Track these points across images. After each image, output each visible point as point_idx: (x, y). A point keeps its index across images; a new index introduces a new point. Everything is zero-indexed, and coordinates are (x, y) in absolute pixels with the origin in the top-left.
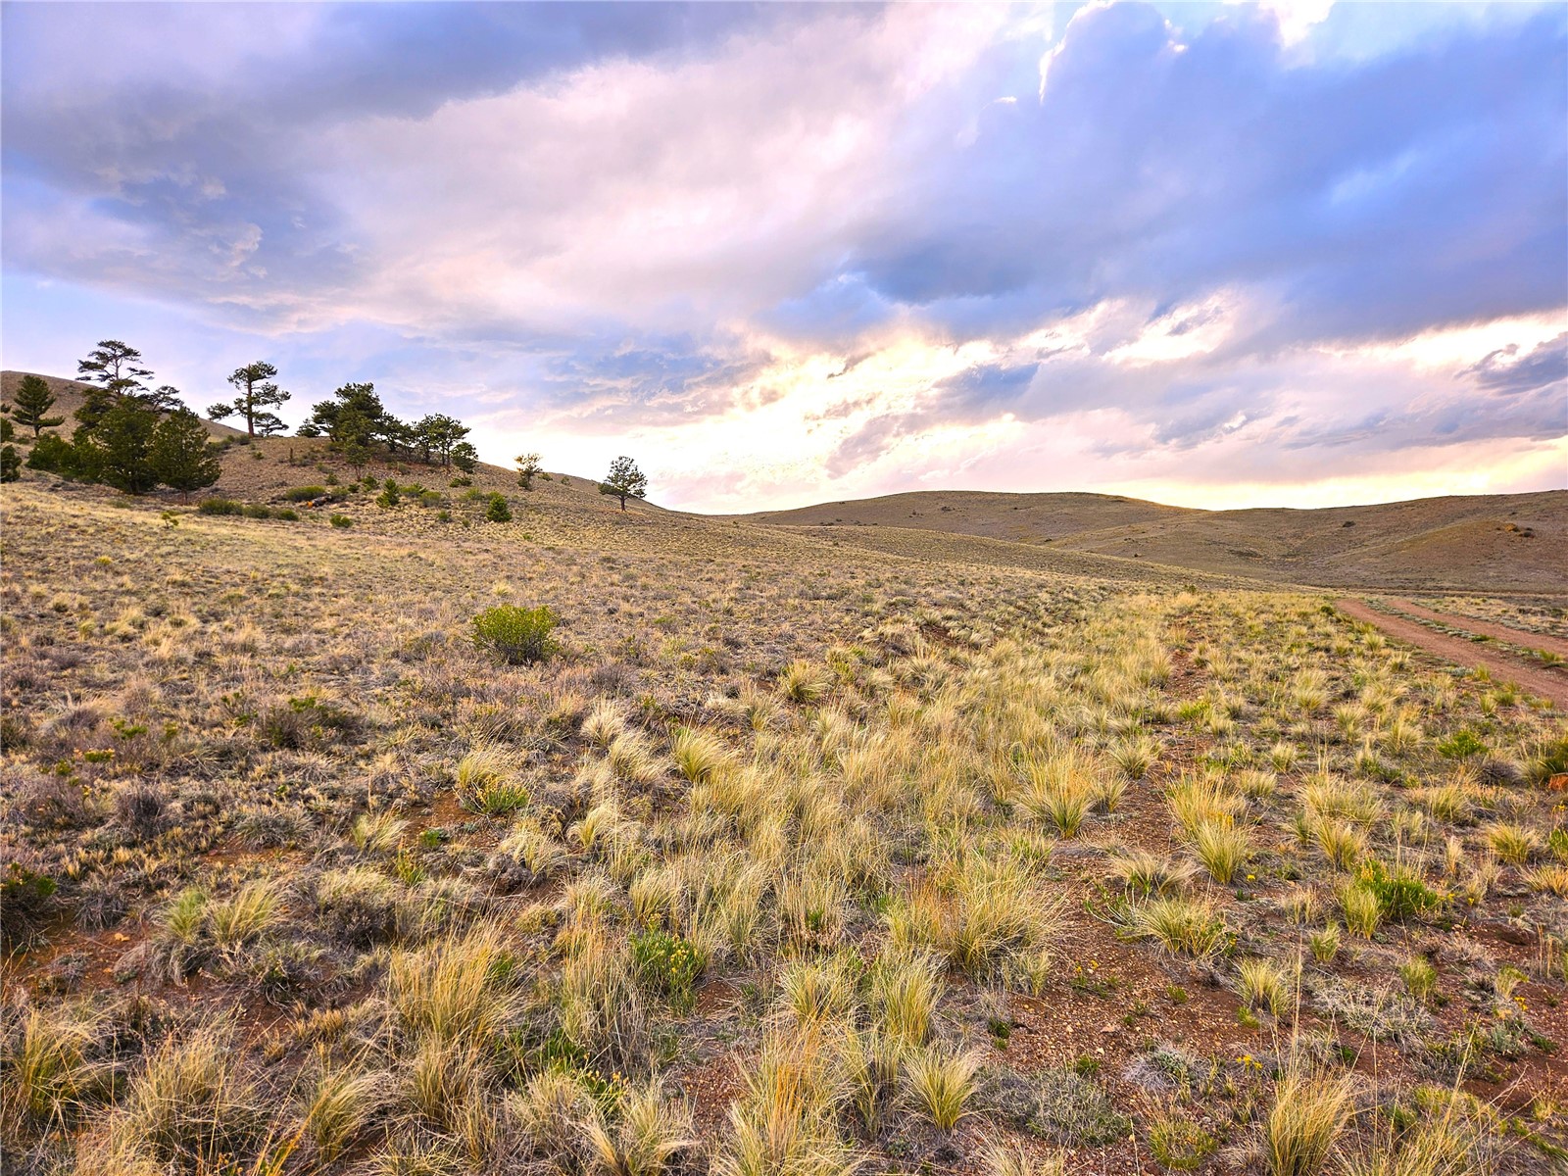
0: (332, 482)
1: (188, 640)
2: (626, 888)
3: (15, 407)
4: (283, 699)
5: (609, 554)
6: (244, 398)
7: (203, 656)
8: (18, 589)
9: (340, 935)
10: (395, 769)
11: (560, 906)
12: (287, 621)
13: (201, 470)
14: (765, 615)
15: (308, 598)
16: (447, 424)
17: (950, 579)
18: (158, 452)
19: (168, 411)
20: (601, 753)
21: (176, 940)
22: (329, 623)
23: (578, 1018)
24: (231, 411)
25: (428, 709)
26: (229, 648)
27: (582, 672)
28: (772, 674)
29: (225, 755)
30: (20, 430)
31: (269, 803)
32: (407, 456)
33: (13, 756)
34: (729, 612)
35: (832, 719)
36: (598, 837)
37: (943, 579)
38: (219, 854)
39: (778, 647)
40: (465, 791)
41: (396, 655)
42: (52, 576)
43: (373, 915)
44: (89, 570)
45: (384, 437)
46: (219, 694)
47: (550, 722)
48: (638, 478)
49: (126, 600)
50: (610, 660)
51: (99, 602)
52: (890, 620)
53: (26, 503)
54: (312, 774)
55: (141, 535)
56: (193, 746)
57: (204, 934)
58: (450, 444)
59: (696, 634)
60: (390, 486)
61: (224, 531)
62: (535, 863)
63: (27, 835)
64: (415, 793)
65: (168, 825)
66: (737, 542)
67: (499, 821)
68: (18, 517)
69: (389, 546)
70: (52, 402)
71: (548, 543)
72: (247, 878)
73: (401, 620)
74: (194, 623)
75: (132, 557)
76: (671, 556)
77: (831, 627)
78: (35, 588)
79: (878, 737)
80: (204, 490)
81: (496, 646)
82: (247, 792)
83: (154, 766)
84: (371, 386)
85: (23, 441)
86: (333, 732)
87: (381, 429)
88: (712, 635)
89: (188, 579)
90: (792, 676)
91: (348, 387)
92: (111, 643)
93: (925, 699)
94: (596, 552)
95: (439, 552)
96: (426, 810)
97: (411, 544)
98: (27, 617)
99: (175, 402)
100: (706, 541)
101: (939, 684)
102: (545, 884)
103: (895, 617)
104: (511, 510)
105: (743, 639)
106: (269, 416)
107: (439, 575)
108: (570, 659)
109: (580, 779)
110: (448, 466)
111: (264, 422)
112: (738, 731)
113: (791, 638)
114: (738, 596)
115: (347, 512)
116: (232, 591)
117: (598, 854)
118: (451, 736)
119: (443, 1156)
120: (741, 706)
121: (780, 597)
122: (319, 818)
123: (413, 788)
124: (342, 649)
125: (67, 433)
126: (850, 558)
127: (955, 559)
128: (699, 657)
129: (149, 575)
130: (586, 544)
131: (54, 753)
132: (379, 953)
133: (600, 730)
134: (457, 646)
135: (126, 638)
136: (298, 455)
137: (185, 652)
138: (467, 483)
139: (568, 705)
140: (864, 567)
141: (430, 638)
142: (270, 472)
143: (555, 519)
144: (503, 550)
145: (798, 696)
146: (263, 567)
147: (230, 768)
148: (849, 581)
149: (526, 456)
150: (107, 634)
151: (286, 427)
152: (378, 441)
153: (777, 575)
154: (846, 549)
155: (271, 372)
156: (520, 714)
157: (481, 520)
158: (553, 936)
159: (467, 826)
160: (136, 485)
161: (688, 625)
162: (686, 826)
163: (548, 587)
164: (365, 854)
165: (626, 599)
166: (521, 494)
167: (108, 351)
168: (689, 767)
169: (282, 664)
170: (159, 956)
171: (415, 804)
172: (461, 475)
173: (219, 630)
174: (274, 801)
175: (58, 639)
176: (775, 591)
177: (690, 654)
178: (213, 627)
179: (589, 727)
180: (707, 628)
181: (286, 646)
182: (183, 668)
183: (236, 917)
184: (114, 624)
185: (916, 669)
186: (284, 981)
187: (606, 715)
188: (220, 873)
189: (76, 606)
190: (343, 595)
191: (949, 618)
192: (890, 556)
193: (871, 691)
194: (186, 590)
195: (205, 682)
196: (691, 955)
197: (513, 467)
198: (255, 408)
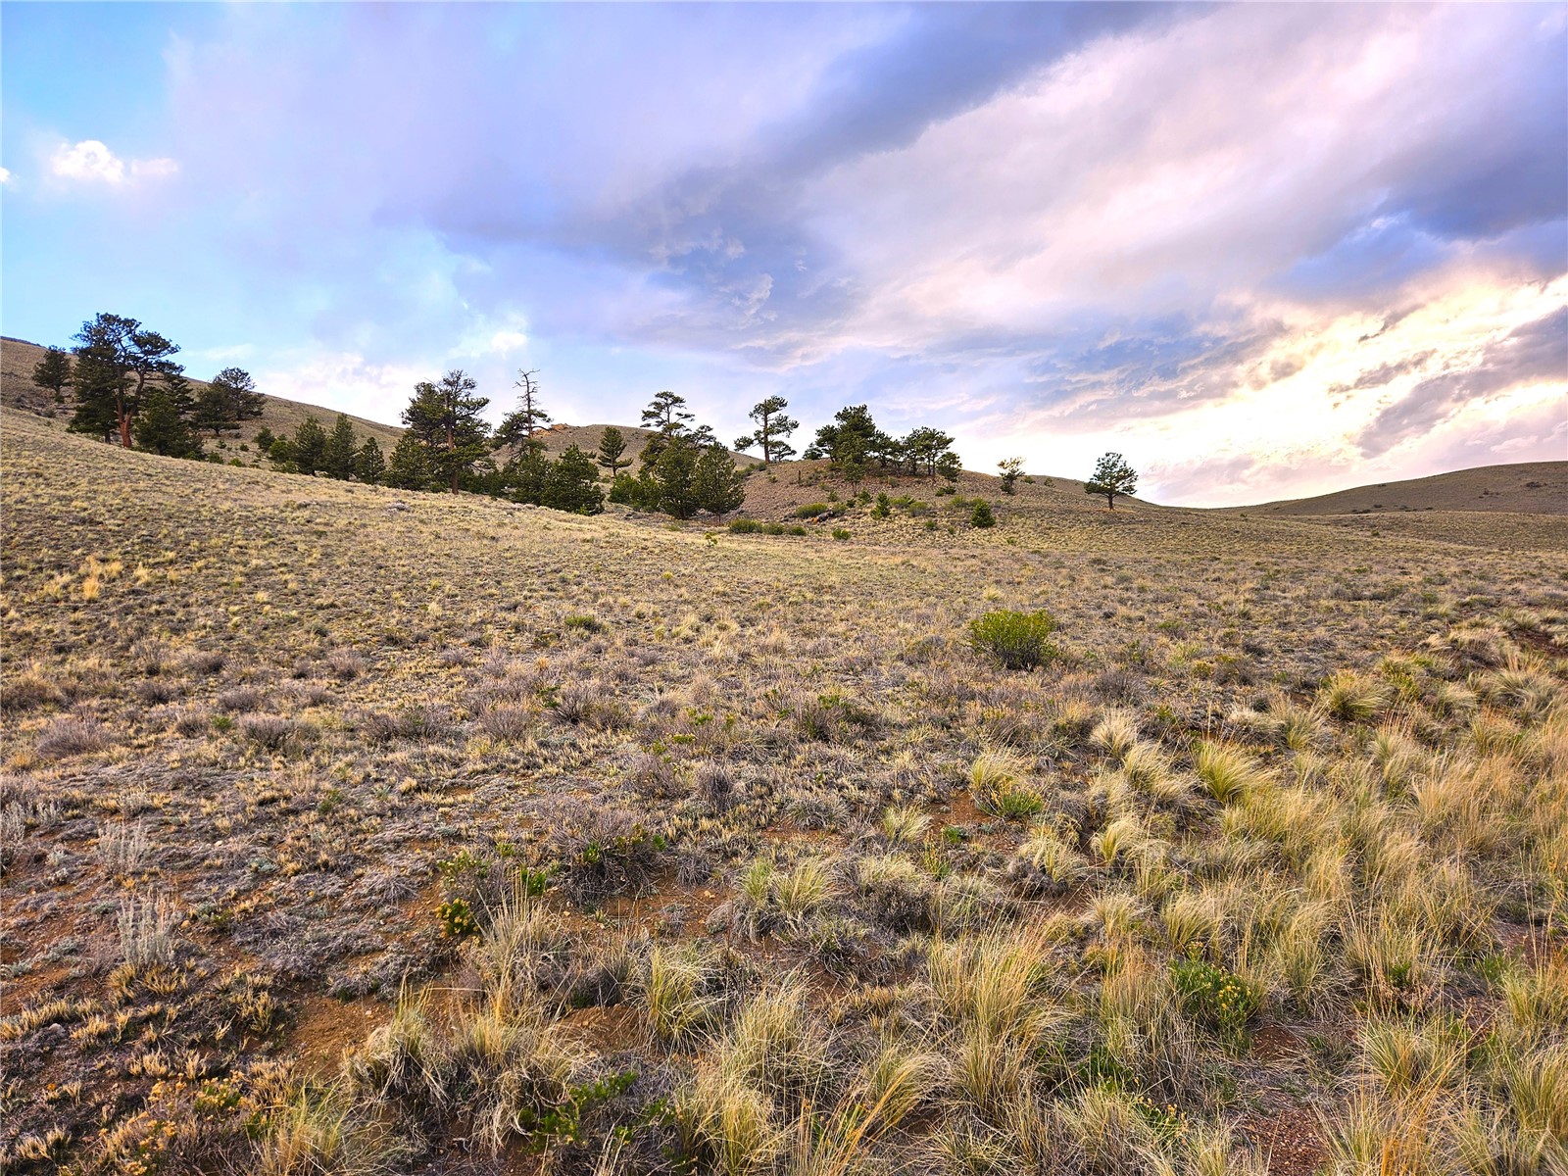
0: (833, 499)
1: (732, 642)
2: (1157, 909)
3: (600, 453)
4: (812, 696)
5: (1098, 556)
6: (762, 429)
7: (745, 655)
8: (611, 600)
9: (881, 918)
10: (913, 766)
11: (1088, 918)
12: (807, 625)
13: (730, 495)
14: (1292, 618)
15: (820, 604)
16: (932, 436)
17: (1545, 572)
18: (698, 483)
19: (705, 447)
20: (1116, 764)
21: (750, 903)
22: (841, 628)
23: (1121, 1038)
24: (752, 442)
25: (936, 711)
26: (764, 649)
27: (1086, 678)
28: (1308, 686)
29: (771, 743)
30: (604, 472)
31: (811, 790)
32: (897, 470)
33: (621, 736)
34: (1245, 615)
35: (1396, 742)
36: (1121, 852)
37: (1536, 572)
38: (775, 831)
39: (1313, 656)
40: (980, 793)
41: (901, 657)
42: (632, 589)
43: (911, 902)
44: (657, 583)
45: (877, 454)
46: (762, 690)
47: (1057, 728)
48: (1128, 474)
49: (685, 608)
50: (1114, 667)
51: (666, 610)
52: (1465, 623)
53: (612, 531)
54: (842, 766)
55: (691, 553)
56: (747, 734)
57: (771, 900)
58: (935, 456)
59: (1207, 640)
60: (883, 499)
61: (751, 547)
62: (1057, 872)
63: (637, 801)
64: (934, 790)
65: (736, 803)
66: (1246, 537)
67: (1015, 825)
68: (607, 542)
69: (883, 555)
70: (625, 446)
71: (1033, 546)
72: (800, 855)
73: (901, 624)
74: (735, 627)
75: (687, 572)
76: (1167, 555)
77: (1381, 632)
78: (622, 599)
79: (1462, 766)
80: (732, 512)
81: (994, 650)
82: (792, 778)
83: (720, 750)
84: (865, 408)
85: (605, 481)
86: (857, 728)
87: (874, 447)
88: (1228, 641)
89: (728, 590)
90: (1335, 689)
91: (845, 410)
92: (678, 644)
93: (1525, 721)
94: (1083, 554)
95: (929, 559)
96: (944, 808)
97: (904, 552)
98: (618, 623)
99: (711, 438)
100: (1208, 537)
101: (1542, 703)
102: (1066, 893)
103: (1472, 620)
104: (995, 515)
105: (1267, 646)
106: (781, 443)
107: (931, 581)
108: (1071, 664)
109: (1095, 790)
110: (934, 476)
111: (777, 450)
112: (1270, 749)
113: (1329, 645)
114: (1255, 597)
115: (845, 525)
116: (761, 600)
117: (1123, 869)
118: (961, 737)
119: (999, 1150)
120: (1273, 721)
121: (1308, 597)
122: (854, 807)
123: (931, 785)
124: (855, 652)
125: (634, 472)
126: (1398, 550)
127: (1551, 547)
128: (1215, 665)
129: (699, 587)
130: (1071, 546)
131: (649, 736)
132: (916, 940)
133: (1110, 739)
134: (956, 650)
135: (687, 640)
136: (805, 477)
137: (731, 652)
138: (951, 492)
139: (1076, 711)
140: (1417, 561)
141: (930, 642)
142: (784, 493)
143: (1039, 521)
144: (990, 555)
145: (1345, 713)
146: (783, 578)
147: (777, 756)
148: (1400, 577)
149: (1008, 461)
150: (673, 637)
151: (794, 452)
152: (871, 458)
153: (1302, 572)
154: (1390, 540)
155: (783, 404)
156: (1026, 720)
157: (965, 526)
158: (1082, 948)
159: (984, 826)
160: (683, 511)
161: (1196, 630)
162: (1219, 850)
163: (1037, 591)
164: (894, 844)
165: (1122, 602)
166: (1004, 499)
167: (662, 401)
168: (1215, 785)
169: (805, 665)
170: (739, 915)
171: (934, 801)
172: (946, 484)
173: (754, 634)
174: (814, 788)
175: (641, 641)
176: (1302, 591)
177: (1203, 661)
178: (750, 631)
179: (1098, 735)
180: (1221, 632)
181: (808, 648)
182: (731, 666)
183: (796, 889)
184: (678, 629)
185: (1508, 684)
186: (838, 953)
187: (1116, 725)
188: (778, 848)
189: (651, 613)
190: (849, 602)
191: (1552, 621)
192: (1453, 545)
193: (1446, 710)
194: (726, 599)
195: (749, 679)
196: (1242, 993)
197: (995, 472)
198: (770, 438)
